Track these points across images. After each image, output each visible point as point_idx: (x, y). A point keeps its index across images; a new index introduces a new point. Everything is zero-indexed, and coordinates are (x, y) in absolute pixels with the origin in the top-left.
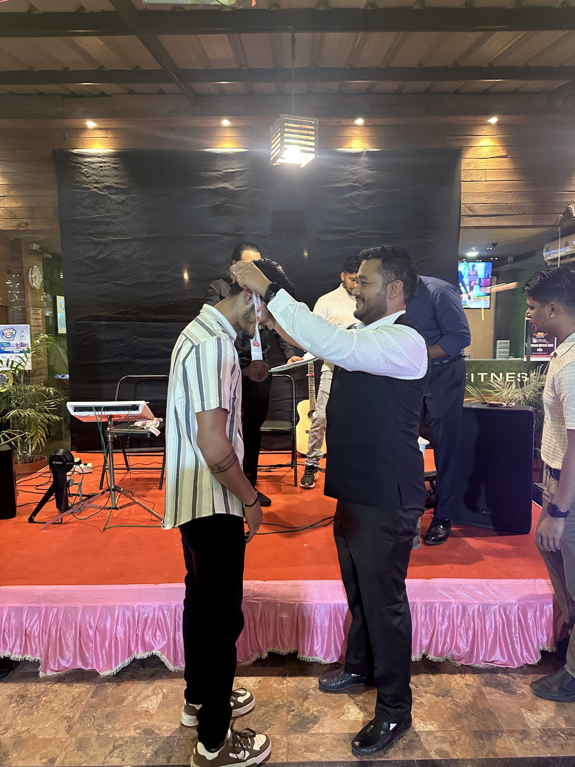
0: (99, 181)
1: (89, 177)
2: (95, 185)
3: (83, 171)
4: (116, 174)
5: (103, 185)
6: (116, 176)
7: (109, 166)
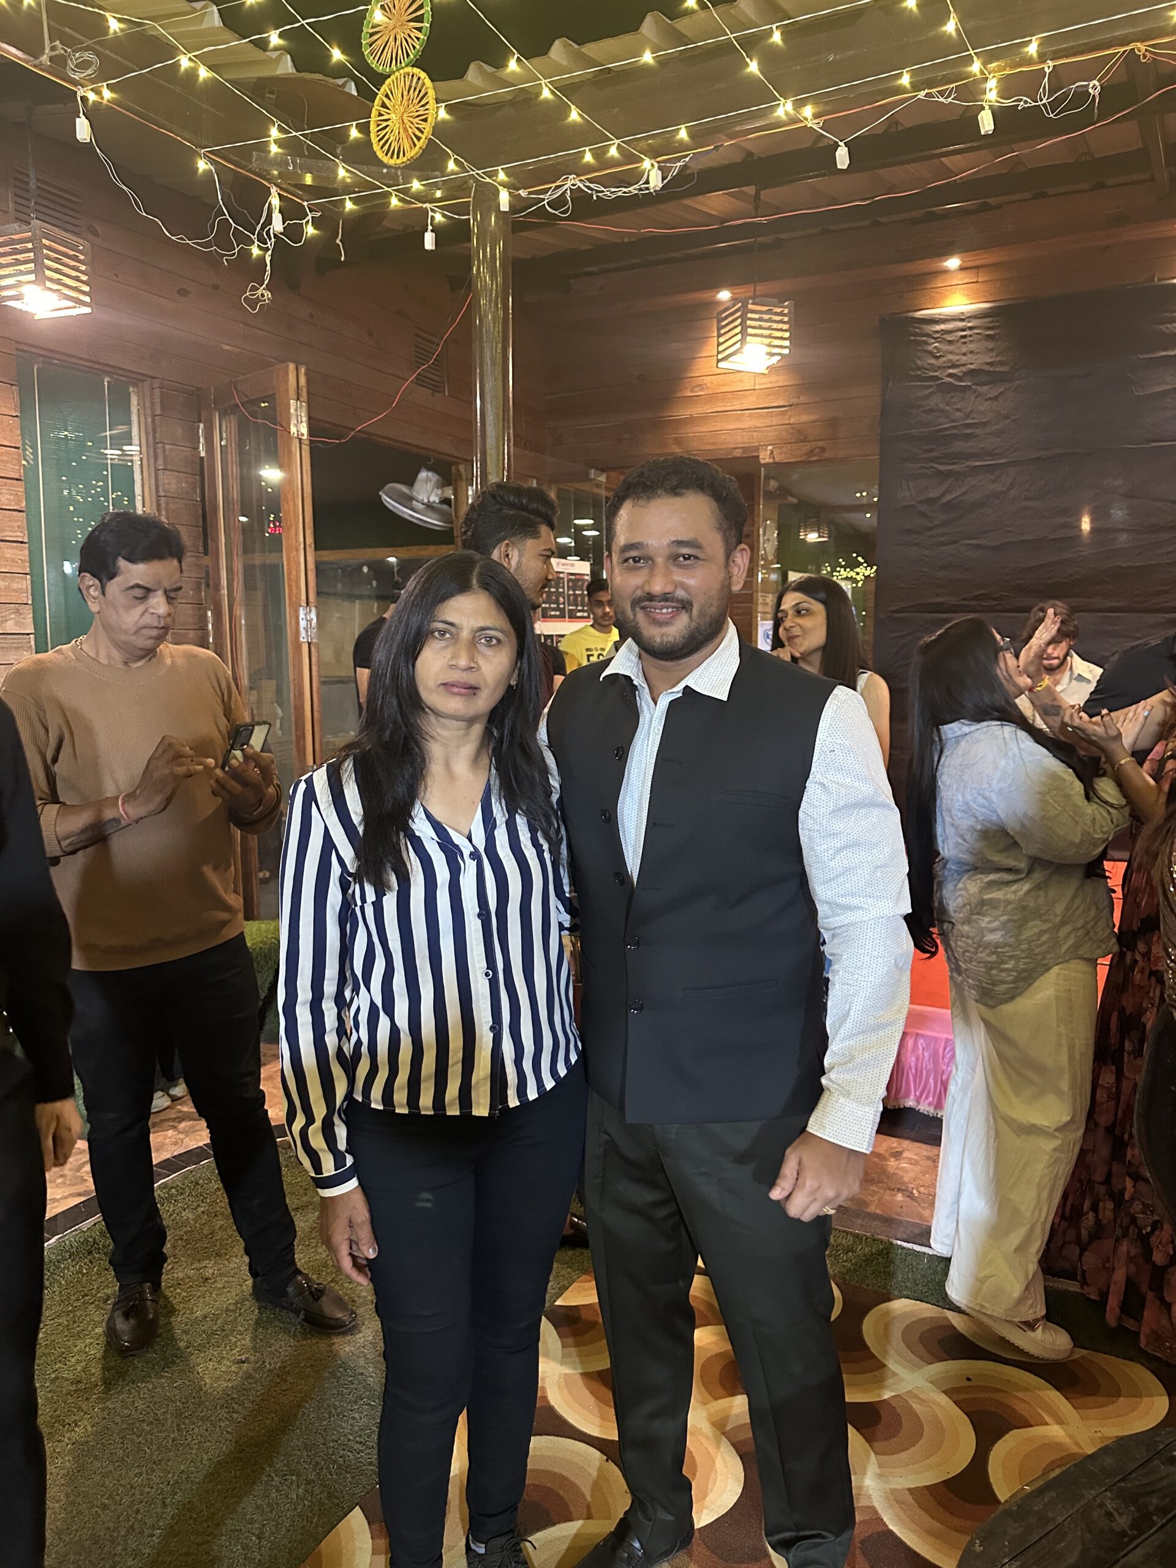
0: (958, 363)
1: (941, 356)
2: (951, 371)
3: (930, 348)
4: (990, 347)
5: (964, 369)
6: (991, 350)
7: (978, 334)
